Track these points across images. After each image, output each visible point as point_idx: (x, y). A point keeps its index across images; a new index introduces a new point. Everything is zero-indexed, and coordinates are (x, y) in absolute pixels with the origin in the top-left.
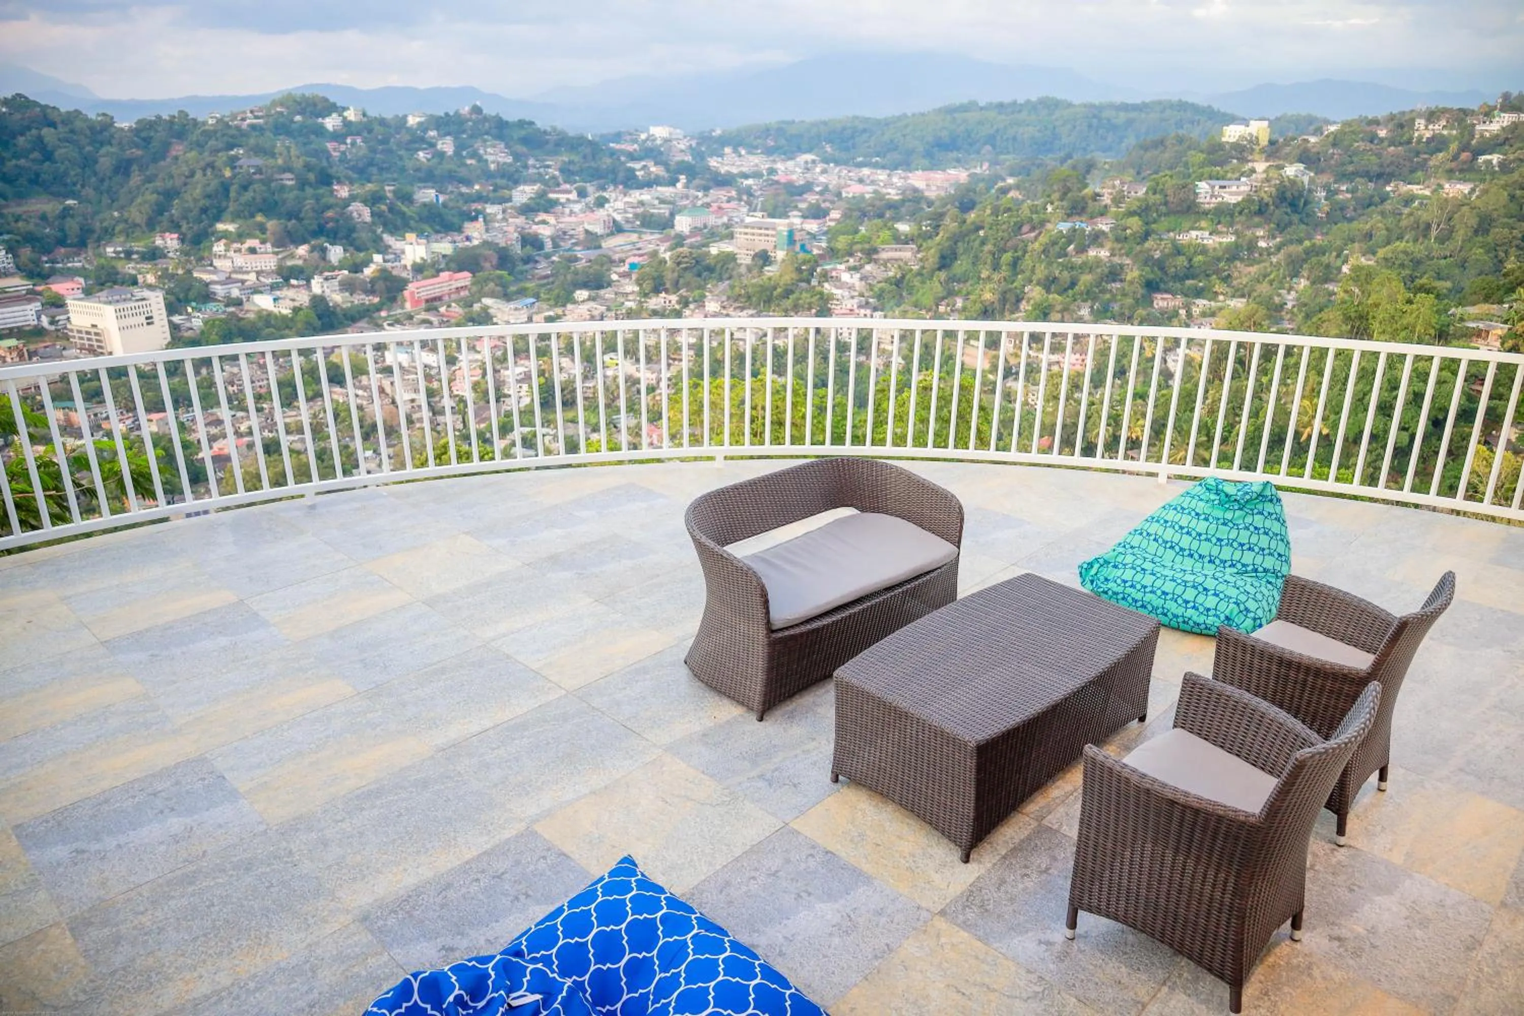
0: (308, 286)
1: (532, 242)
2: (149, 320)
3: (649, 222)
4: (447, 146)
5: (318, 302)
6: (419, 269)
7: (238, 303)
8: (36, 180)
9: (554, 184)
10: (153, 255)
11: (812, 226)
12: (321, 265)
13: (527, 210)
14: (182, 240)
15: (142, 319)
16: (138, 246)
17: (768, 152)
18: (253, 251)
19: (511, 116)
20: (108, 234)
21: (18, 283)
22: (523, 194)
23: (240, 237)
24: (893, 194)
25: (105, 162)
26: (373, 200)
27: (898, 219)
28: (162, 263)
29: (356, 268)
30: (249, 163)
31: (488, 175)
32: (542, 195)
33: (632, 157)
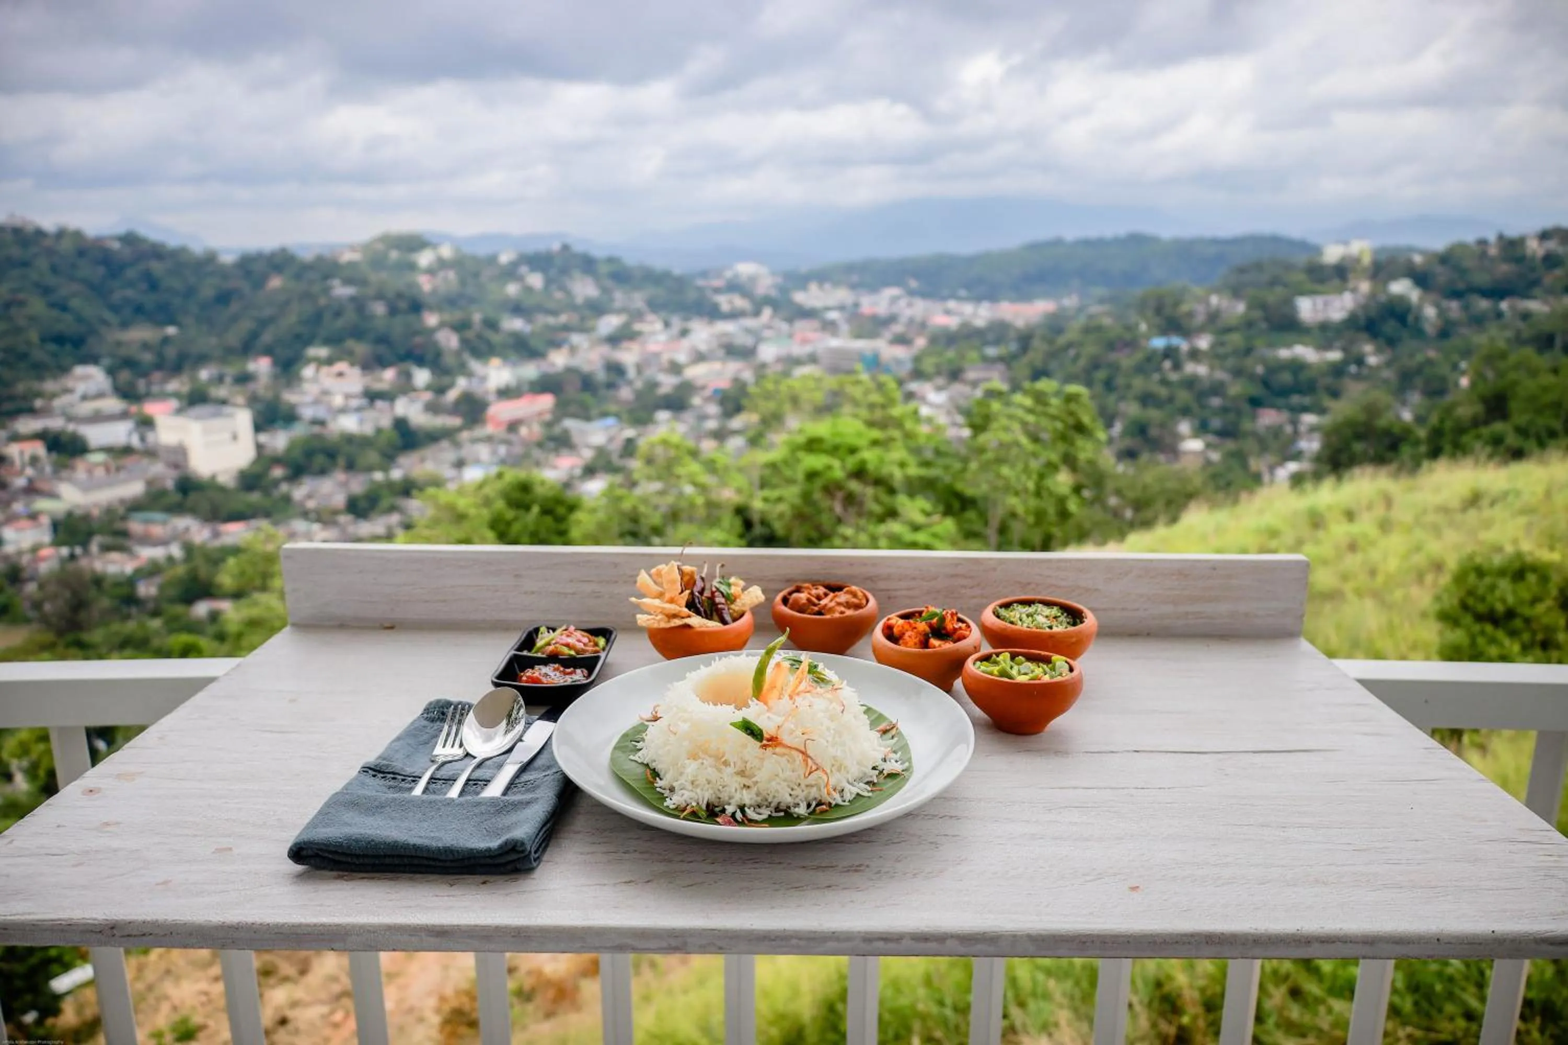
0: (392, 407)
1: (616, 369)
2: (235, 437)
3: (732, 351)
4: (536, 280)
5: (401, 424)
6: (505, 393)
7: (322, 423)
8: (139, 310)
9: (638, 316)
10: (244, 379)
11: (900, 352)
12: (405, 387)
13: (614, 340)
14: (275, 363)
15: (227, 436)
16: (230, 371)
17: (853, 287)
18: (340, 374)
19: (598, 253)
20: (202, 359)
21: (113, 404)
22: (610, 323)
23: (330, 362)
24: (980, 323)
25: (207, 291)
26: (460, 327)
27: (986, 343)
28: (251, 386)
29: (441, 390)
30: (342, 291)
31: (573, 307)
32: (626, 326)
33: (717, 291)
